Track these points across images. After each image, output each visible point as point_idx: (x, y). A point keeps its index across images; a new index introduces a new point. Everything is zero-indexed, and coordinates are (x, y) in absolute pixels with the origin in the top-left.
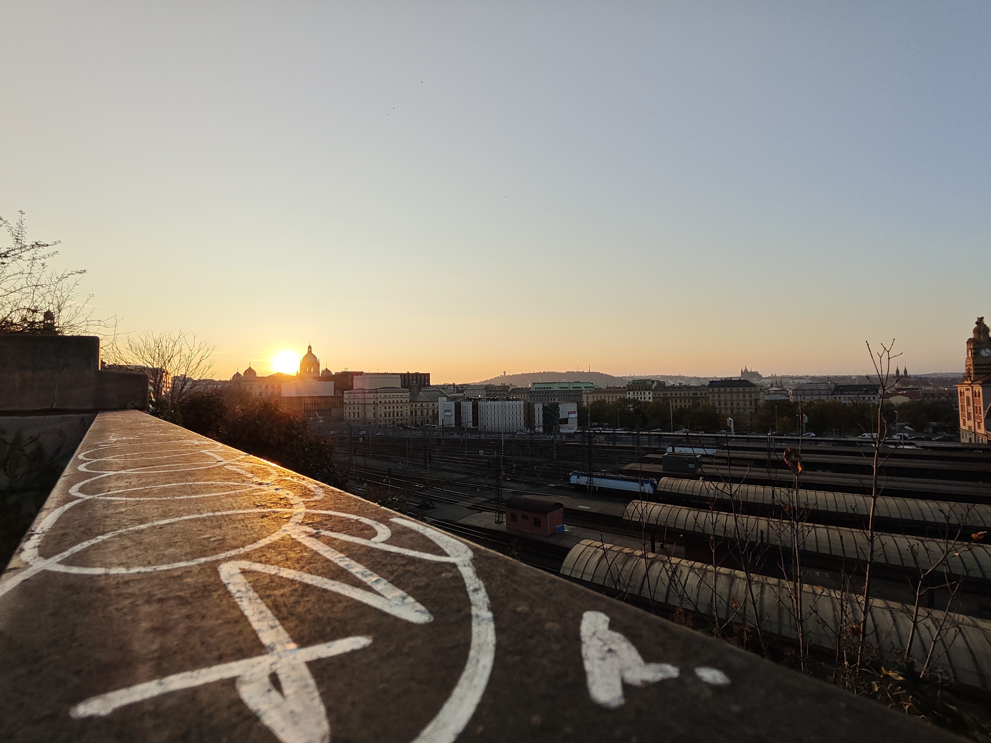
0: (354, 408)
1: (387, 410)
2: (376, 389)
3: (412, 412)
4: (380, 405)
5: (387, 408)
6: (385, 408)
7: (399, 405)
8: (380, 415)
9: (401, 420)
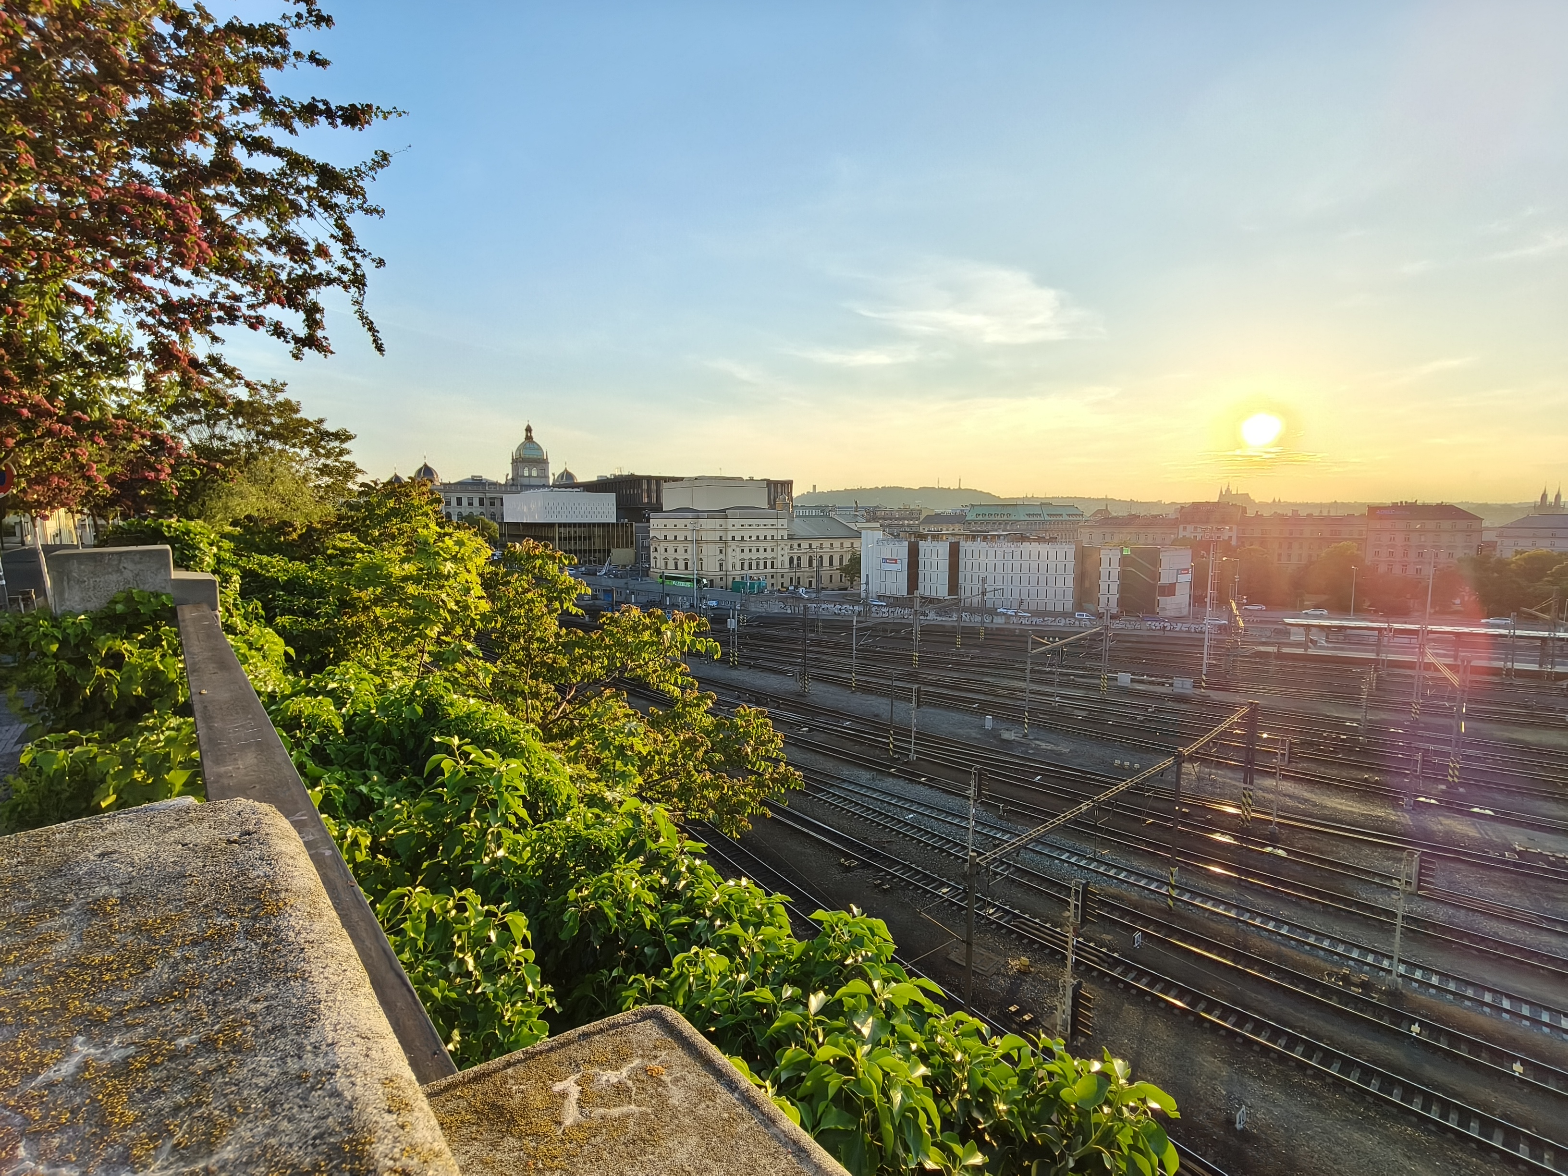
0: (676, 551)
1: (747, 555)
2: (724, 511)
3: (791, 559)
4: (733, 545)
5: (746, 550)
6: (743, 551)
7: (769, 545)
8: (734, 567)
9: (772, 577)
